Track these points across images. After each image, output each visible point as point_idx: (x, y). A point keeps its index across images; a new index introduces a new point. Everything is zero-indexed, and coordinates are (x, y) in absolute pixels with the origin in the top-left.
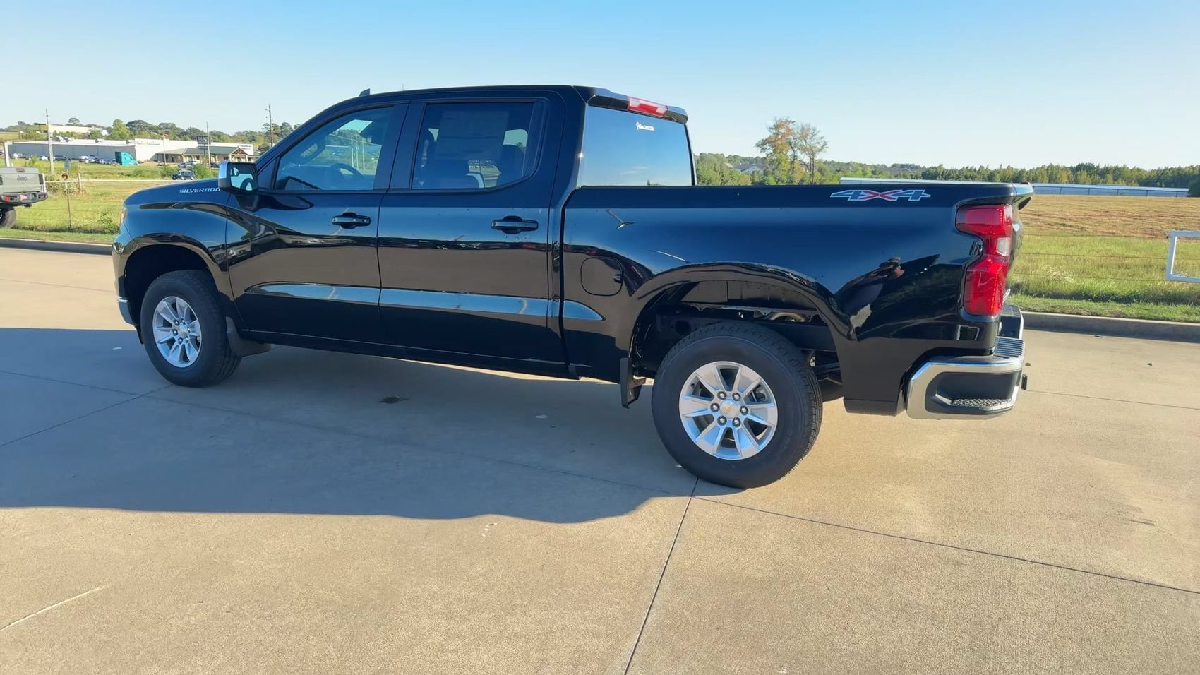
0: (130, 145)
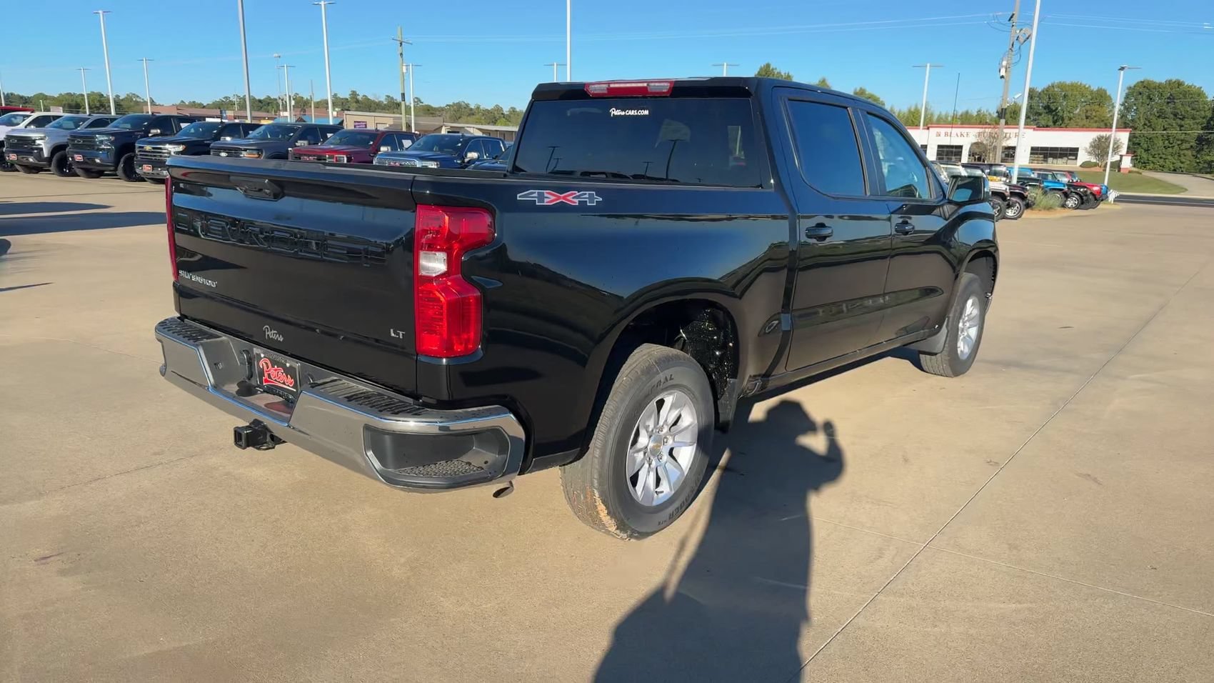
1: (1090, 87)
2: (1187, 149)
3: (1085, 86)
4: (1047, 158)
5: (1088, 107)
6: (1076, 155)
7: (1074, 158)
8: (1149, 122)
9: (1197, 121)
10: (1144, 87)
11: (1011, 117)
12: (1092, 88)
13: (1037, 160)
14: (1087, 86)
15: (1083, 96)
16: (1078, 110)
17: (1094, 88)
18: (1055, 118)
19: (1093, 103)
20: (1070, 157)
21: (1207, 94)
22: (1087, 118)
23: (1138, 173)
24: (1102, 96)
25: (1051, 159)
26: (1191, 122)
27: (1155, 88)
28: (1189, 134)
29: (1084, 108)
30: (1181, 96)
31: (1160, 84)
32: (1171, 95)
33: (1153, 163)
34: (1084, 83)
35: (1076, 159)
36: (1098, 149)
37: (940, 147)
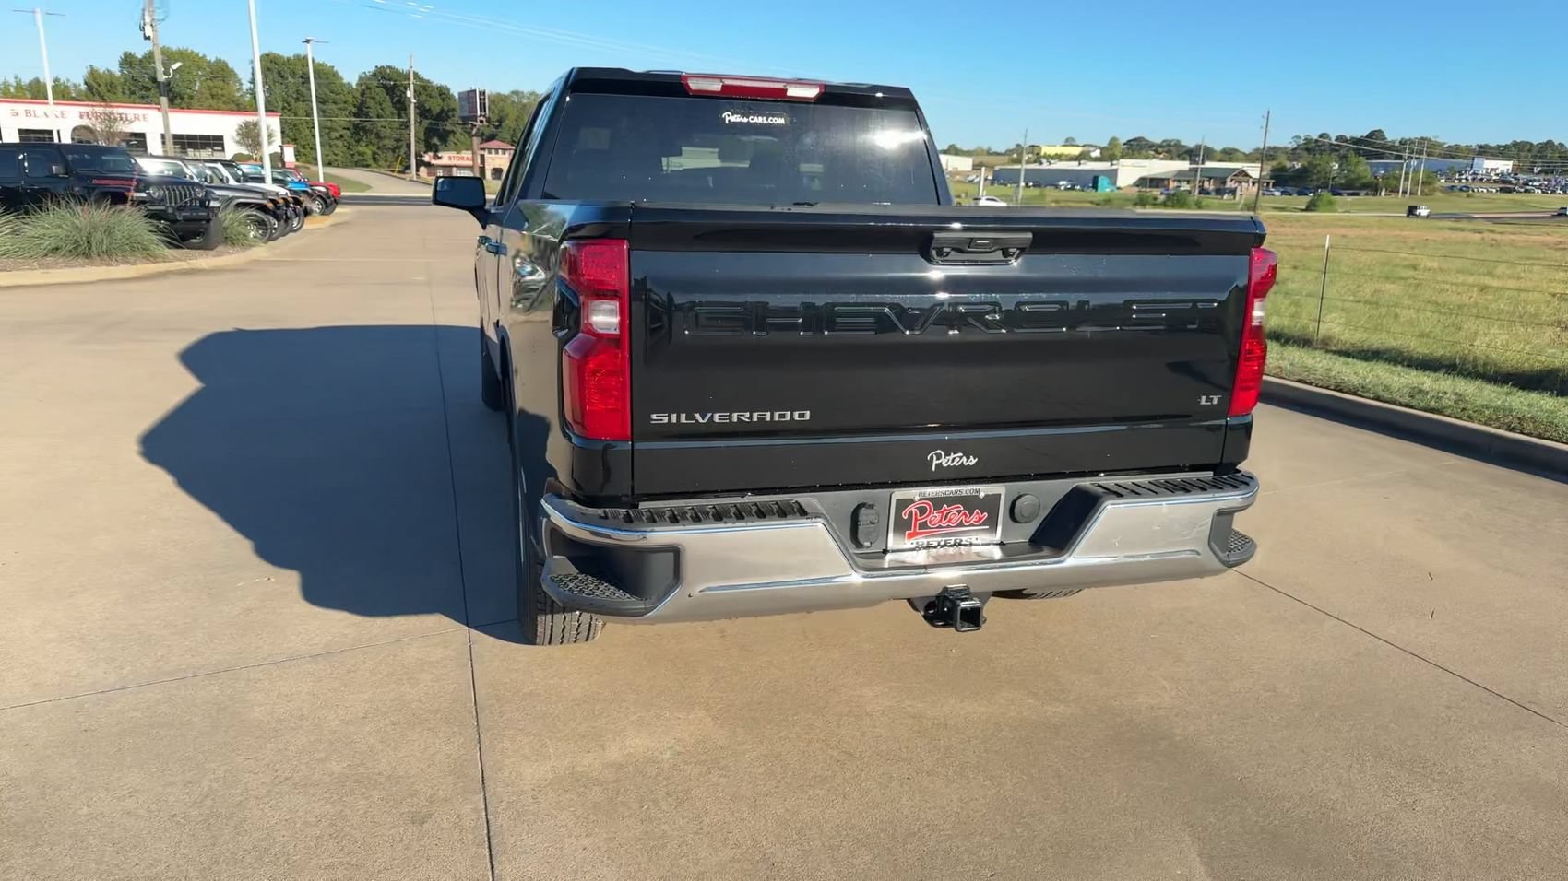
0: (1114, 167)
2: (337, 139)
5: (211, 83)
6: (222, 145)
7: (220, 149)
8: (289, 105)
9: (340, 106)
10: (271, 62)
11: (109, 91)
12: (208, 58)
14: (201, 55)
15: (199, 67)
16: (198, 84)
17: (211, 57)
18: (171, 95)
19: (214, 78)
20: (216, 148)
22: (213, 96)
23: (306, 167)
24: (223, 70)
25: (192, 149)
26: (334, 106)
27: (284, 64)
28: (335, 121)
29: (204, 84)
31: (288, 59)
33: (305, 155)
34: (196, 50)
35: (223, 150)
36: (248, 138)
37: (21, 131)
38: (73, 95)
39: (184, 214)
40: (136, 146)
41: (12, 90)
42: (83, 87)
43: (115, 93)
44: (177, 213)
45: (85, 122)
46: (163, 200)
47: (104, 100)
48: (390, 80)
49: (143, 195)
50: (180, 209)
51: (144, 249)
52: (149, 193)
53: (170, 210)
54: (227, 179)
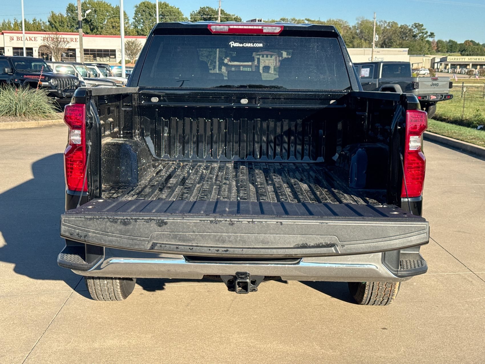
1: (110, 5)
3: (107, 4)
4: (96, 57)
6: (115, 55)
7: (114, 57)
10: (146, 7)
11: (60, 26)
13: (89, 59)
15: (107, 11)
16: (106, 21)
18: (92, 27)
19: (115, 17)
20: (111, 57)
21: (183, 13)
22: (113, 27)
25: (99, 58)
29: (109, 20)
30: (168, 14)
32: (162, 13)
34: (107, 2)
35: (115, 58)
36: (129, 50)
37: (14, 48)
38: (43, 28)
39: (66, 94)
40: (71, 56)
41: (12, 26)
42: (48, 24)
43: (63, 27)
44: (63, 94)
45: (46, 43)
46: (56, 86)
47: (58, 31)
48: (208, 15)
49: (47, 83)
50: (65, 91)
51: (43, 113)
52: (50, 83)
53: (60, 92)
54: (99, 74)
